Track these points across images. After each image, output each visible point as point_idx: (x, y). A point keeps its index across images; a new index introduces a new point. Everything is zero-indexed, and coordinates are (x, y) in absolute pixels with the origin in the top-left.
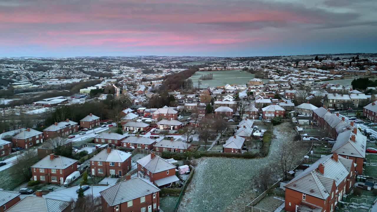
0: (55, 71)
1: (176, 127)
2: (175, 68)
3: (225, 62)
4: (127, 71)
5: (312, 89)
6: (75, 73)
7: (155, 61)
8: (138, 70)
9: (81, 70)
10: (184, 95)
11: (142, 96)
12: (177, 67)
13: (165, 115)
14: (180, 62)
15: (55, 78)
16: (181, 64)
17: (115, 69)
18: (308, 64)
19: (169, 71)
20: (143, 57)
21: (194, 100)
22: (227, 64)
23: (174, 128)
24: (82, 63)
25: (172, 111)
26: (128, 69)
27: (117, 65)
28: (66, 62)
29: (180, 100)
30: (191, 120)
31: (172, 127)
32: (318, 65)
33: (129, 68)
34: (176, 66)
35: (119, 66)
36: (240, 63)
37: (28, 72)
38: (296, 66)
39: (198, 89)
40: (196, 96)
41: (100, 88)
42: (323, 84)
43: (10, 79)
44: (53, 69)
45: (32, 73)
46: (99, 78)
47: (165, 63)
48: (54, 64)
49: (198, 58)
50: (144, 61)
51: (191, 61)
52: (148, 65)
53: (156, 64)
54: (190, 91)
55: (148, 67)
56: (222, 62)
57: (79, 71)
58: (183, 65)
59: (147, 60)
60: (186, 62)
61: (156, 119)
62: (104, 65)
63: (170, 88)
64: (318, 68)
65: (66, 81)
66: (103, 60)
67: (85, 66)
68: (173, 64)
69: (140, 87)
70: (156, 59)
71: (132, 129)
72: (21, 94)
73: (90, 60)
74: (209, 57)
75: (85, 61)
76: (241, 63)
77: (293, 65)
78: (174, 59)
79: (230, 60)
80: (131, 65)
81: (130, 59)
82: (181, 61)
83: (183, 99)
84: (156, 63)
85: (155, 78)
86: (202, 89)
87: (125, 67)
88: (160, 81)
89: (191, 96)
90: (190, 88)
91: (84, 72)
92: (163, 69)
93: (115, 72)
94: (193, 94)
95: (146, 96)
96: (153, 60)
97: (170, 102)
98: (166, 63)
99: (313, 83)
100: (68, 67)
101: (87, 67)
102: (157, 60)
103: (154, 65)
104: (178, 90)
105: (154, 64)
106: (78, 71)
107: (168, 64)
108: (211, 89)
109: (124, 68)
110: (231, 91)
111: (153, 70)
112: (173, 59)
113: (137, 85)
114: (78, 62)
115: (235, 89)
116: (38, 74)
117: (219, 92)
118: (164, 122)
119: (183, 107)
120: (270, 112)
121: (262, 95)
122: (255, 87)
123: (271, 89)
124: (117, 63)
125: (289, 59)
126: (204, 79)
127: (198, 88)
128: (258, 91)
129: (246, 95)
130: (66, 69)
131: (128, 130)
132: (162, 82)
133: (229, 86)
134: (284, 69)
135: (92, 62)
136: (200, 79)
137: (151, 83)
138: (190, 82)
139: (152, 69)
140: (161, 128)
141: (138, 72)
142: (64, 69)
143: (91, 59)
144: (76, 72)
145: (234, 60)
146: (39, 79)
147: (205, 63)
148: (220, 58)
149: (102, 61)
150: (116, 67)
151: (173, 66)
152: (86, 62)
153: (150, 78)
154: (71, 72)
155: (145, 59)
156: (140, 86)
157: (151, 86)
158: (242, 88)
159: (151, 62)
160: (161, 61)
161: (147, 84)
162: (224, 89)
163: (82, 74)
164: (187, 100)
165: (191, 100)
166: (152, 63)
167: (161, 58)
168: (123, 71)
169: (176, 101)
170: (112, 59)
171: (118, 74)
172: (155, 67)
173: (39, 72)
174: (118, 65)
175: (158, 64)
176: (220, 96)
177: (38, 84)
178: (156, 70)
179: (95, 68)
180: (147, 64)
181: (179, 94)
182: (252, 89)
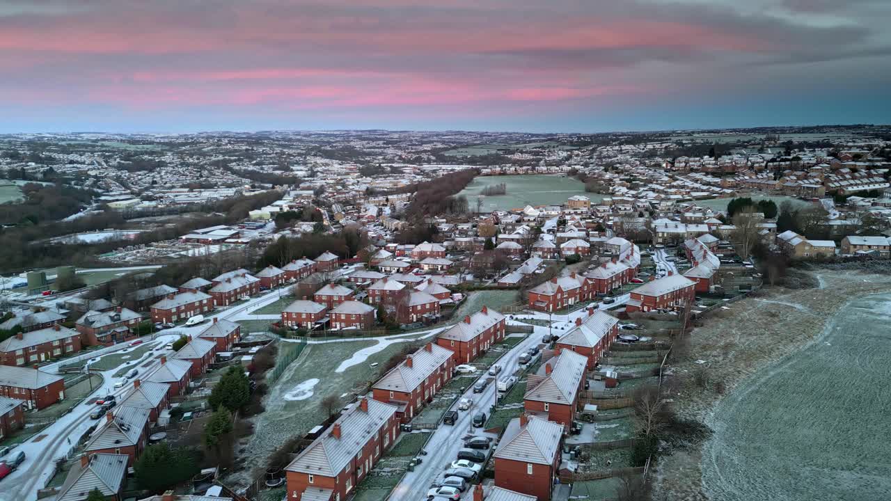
0: (172, 169)
1: (445, 267)
2: (429, 161)
3: (542, 147)
4: (326, 170)
5: (661, 215)
6: (215, 175)
7: (384, 144)
8: (348, 166)
9: (224, 165)
10: (453, 225)
11: (375, 226)
12: (434, 161)
13: (428, 253)
14: (440, 146)
15: (182, 187)
16: (442, 153)
17: (297, 163)
18: (691, 163)
19: (417, 171)
20: (354, 133)
21: (470, 233)
22: (546, 153)
23: (442, 269)
24: (222, 149)
25: (437, 248)
26: (327, 165)
27: (299, 155)
28: (184, 148)
29: (446, 232)
30: (464, 258)
31: (440, 267)
32: (708, 166)
33: (327, 161)
34: (433, 158)
35: (305, 158)
36: (575, 150)
37: (119, 173)
38: (671, 167)
39: (477, 213)
40: (474, 226)
41: (286, 209)
42: (687, 207)
43: (89, 189)
44: (167, 166)
45: (127, 174)
46: (273, 188)
47: (405, 149)
48: (162, 154)
49: (482, 135)
50: (358, 145)
51: (467, 145)
52: (369, 154)
53: (385, 151)
54: (463, 217)
55: (368, 159)
56: (536, 148)
57: (222, 168)
58: (447, 155)
59: (364, 142)
60: (455, 148)
61: (416, 258)
62: (270, 154)
63: (427, 211)
64: (707, 174)
65: (207, 194)
66: (266, 141)
67: (232, 158)
68: (425, 151)
69: (367, 208)
70: (383, 139)
71: (388, 269)
72: (135, 220)
73: (238, 142)
74: (507, 133)
75: (226, 144)
76: (576, 152)
77: (664, 165)
78: (426, 138)
79: (553, 144)
80: (329, 155)
81: (326, 140)
82: (443, 142)
83: (450, 231)
84: (385, 148)
85: (392, 188)
86: (483, 214)
87: (319, 160)
88: (404, 196)
89: (465, 226)
90: (463, 212)
91: (234, 172)
92: (402, 165)
93: (300, 172)
94: (468, 222)
95: (382, 225)
96: (378, 142)
97: (432, 235)
98: (408, 149)
99: (672, 205)
100: (196, 161)
101: (235, 161)
102: (388, 143)
103: (380, 154)
104: (442, 216)
105: (380, 150)
106: (219, 169)
107: (413, 153)
108: (500, 214)
109: (315, 162)
110: (532, 219)
111: (383, 168)
112: (423, 137)
113: (360, 204)
114: (212, 148)
115: (541, 213)
116: (140, 177)
117: (512, 219)
118: (428, 260)
119: (453, 243)
120: (569, 249)
121: (577, 224)
122: (572, 211)
123: (599, 215)
124: (298, 148)
125: (687, 142)
126: (490, 193)
127: (476, 211)
128: (573, 219)
129: (555, 224)
130: (195, 165)
131: (383, 271)
132: (409, 197)
133: (532, 209)
134: (644, 174)
135: (244, 148)
136: (482, 193)
137: (387, 200)
138: (462, 200)
139: (380, 165)
140: (426, 268)
141: (348, 171)
142: (188, 165)
143: (238, 139)
144: (218, 172)
145: (564, 144)
146: (147, 189)
147: (498, 150)
148: (533, 135)
149: (262, 144)
150: (297, 158)
151: (425, 156)
152: (229, 146)
153: (380, 188)
154: (205, 173)
155: (360, 138)
156: (367, 205)
157: (386, 205)
158: (553, 213)
159: (374, 148)
160: (396, 142)
161: (380, 201)
162: (522, 214)
163: (230, 178)
164: (457, 232)
165: (464, 233)
166: (377, 150)
167: (396, 136)
168: (315, 170)
169: (441, 235)
170: (284, 139)
171: (308, 177)
172: (384, 159)
173: (139, 173)
174: (303, 154)
175: (390, 151)
176: (510, 227)
177: (149, 199)
178: (387, 166)
179: (254, 162)
180: (365, 150)
181: (443, 222)
182: (567, 215)
